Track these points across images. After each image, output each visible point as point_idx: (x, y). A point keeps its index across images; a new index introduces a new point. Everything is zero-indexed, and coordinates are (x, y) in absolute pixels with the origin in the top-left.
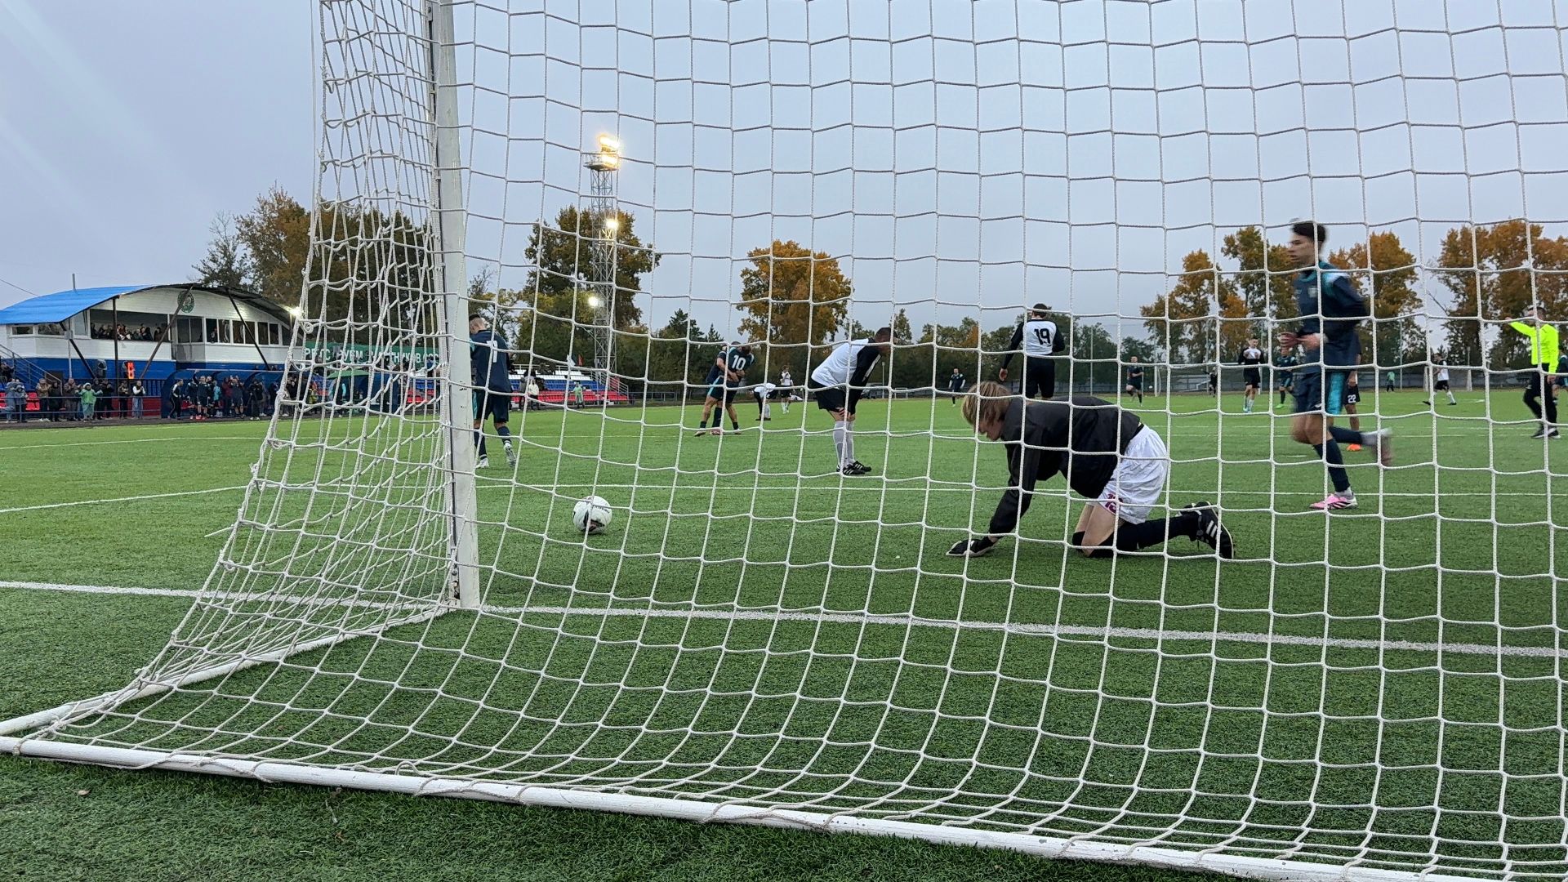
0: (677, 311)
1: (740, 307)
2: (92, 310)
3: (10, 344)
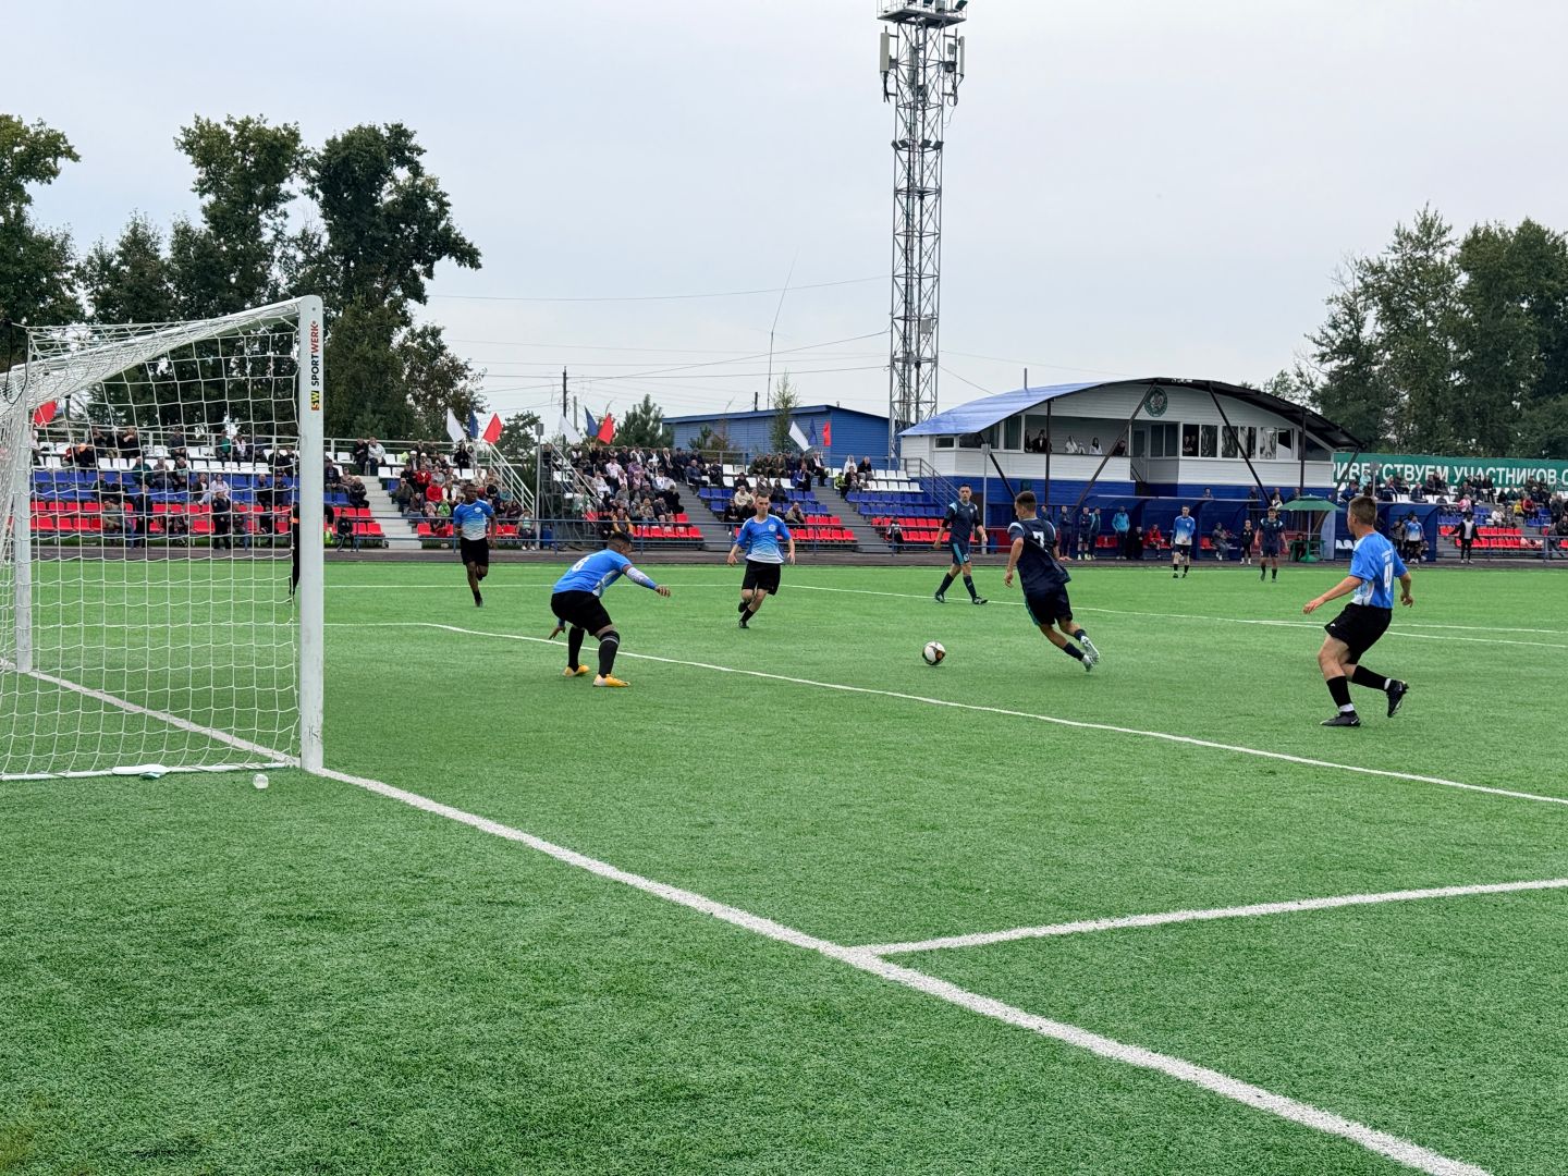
2: (1027, 416)
3: (932, 458)
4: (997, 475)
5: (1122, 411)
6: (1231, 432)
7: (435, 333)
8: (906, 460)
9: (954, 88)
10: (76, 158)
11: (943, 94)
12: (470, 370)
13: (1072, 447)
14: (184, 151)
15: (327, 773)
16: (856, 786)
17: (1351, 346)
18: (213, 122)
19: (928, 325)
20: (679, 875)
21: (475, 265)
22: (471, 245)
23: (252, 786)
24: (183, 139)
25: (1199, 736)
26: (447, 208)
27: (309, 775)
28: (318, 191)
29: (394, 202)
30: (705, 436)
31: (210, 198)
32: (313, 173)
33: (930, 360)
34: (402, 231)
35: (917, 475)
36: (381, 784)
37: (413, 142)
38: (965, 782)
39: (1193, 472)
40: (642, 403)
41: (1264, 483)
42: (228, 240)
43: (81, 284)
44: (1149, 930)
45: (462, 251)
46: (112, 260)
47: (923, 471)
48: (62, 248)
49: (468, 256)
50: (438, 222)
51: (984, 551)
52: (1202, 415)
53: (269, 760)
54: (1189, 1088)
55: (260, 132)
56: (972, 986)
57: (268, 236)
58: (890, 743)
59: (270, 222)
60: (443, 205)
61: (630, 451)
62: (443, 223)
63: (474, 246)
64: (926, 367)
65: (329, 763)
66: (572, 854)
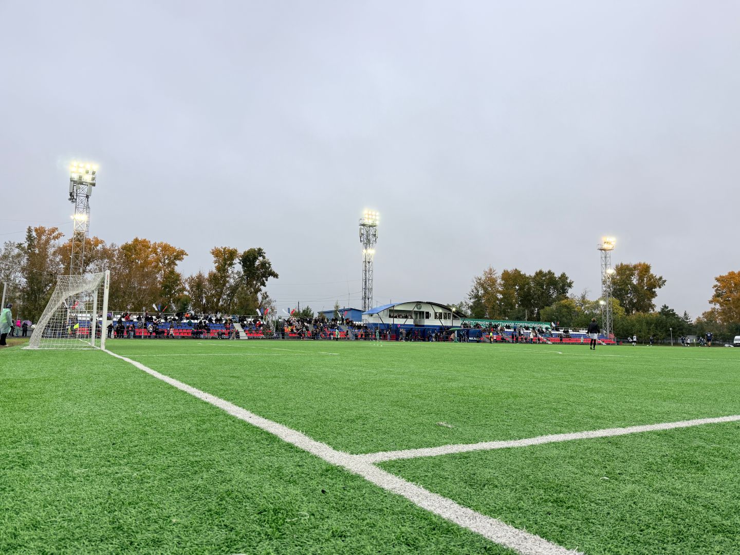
0: (664, 305)
1: (711, 302)
2: (389, 309)
3: (368, 319)
4: (382, 323)
5: (411, 308)
6: (436, 313)
7: (267, 293)
8: (363, 319)
9: (376, 239)
10: (187, 255)
11: (373, 241)
12: (275, 301)
14: (212, 254)
17: (477, 296)
18: (218, 248)
19: (370, 290)
21: (277, 277)
22: (276, 274)
24: (212, 251)
28: (241, 263)
29: (259, 265)
31: (217, 264)
32: (241, 259)
34: (261, 271)
35: (365, 322)
37: (263, 251)
39: (428, 322)
40: (307, 308)
41: (444, 325)
42: (220, 273)
43: (187, 283)
45: (274, 275)
46: (194, 278)
48: (182, 275)
52: (429, 309)
55: (228, 250)
57: (230, 272)
59: (231, 270)
60: (270, 265)
62: (270, 269)
64: (370, 299)
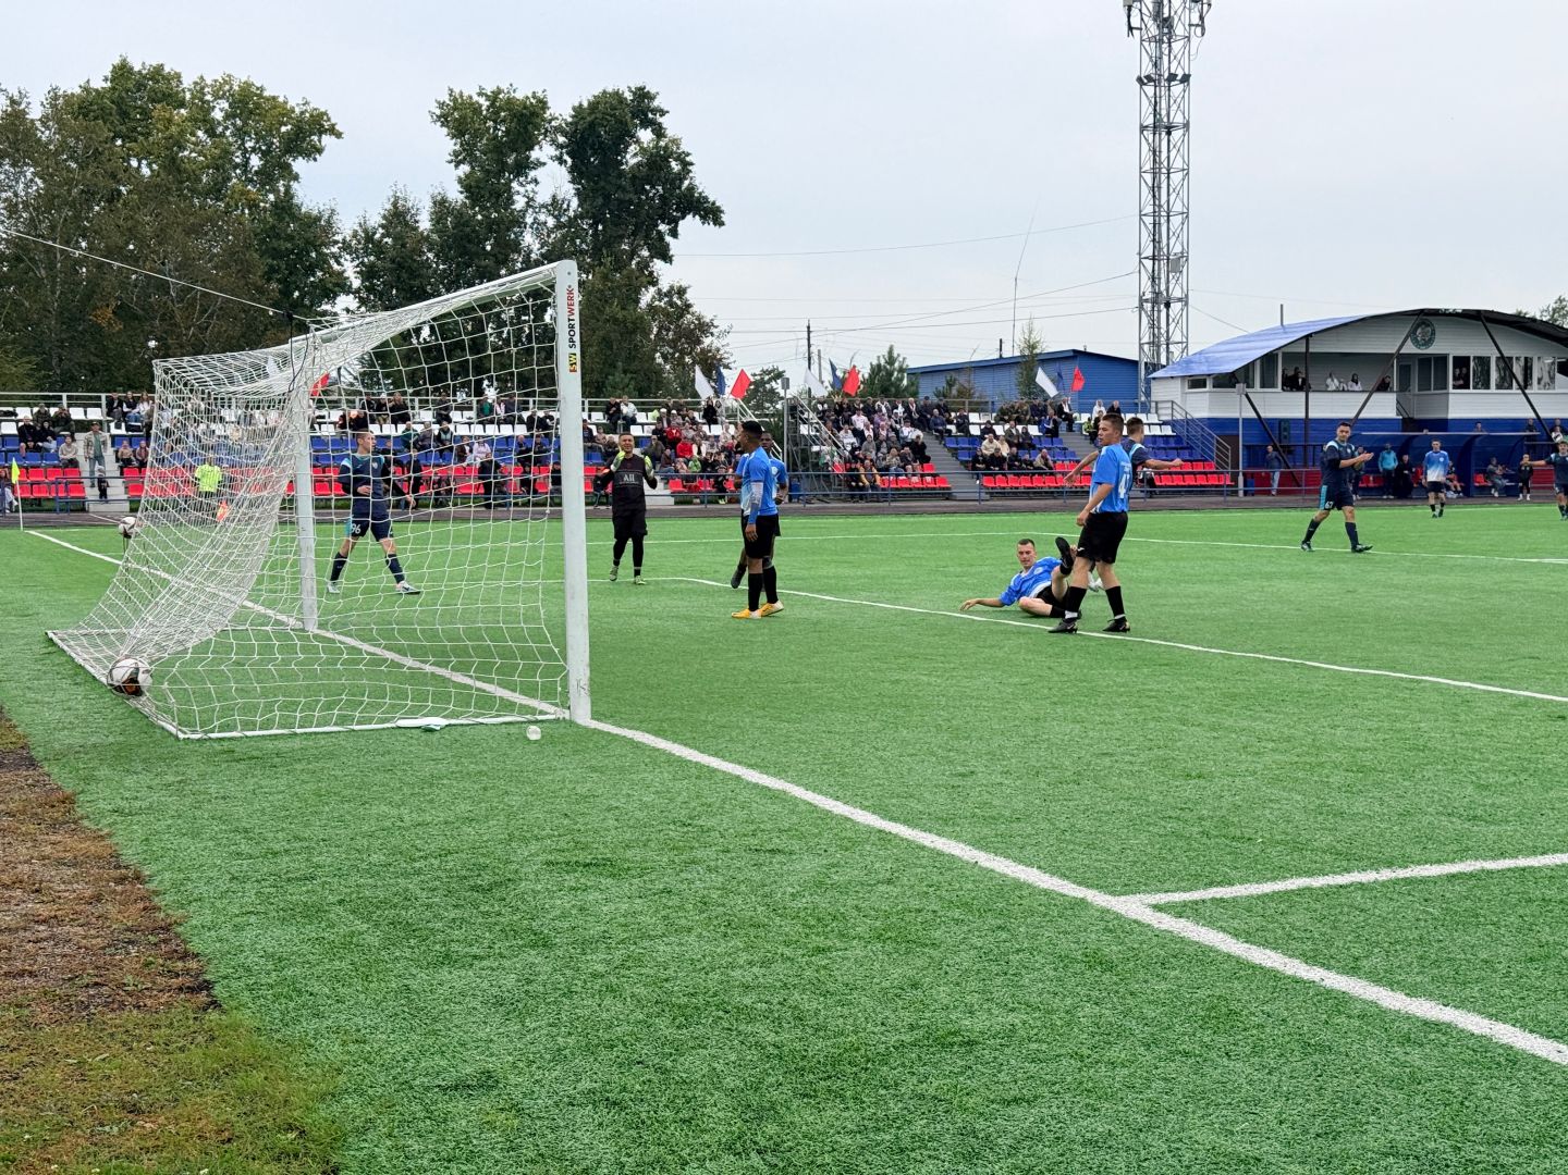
2: (1284, 354)
3: (1184, 401)
4: (1254, 415)
5: (1386, 344)
6: (1505, 363)
7: (681, 292)
8: (1157, 403)
9: (1202, 18)
10: (339, 135)
11: (1190, 25)
12: (716, 327)
13: (1333, 384)
14: (439, 124)
15: (594, 724)
16: (1117, 734)
18: (466, 94)
19: (1177, 264)
20: (944, 823)
21: (718, 222)
22: (714, 203)
23: (526, 738)
24: (438, 112)
25: (1483, 679)
26: (690, 168)
27: (578, 726)
28: (566, 157)
29: (639, 165)
30: (950, 384)
31: (465, 168)
32: (561, 139)
33: (1180, 300)
34: (647, 192)
35: (1169, 418)
36: (647, 735)
37: (656, 103)
38: (1232, 730)
39: (1464, 405)
40: (886, 354)
41: (1543, 415)
42: (483, 208)
43: (348, 257)
44: (1435, 880)
45: (705, 209)
46: (375, 233)
47: (1175, 413)
48: (328, 222)
49: (712, 214)
50: (682, 183)
51: (1241, 493)
52: (1474, 346)
53: (541, 713)
54: (1483, 1045)
55: (510, 101)
56: (1248, 937)
57: (520, 203)
58: (1151, 690)
59: (522, 190)
60: (686, 165)
61: (874, 402)
62: (686, 183)
63: (717, 204)
64: (1176, 307)
65: (596, 716)
66: (835, 802)
